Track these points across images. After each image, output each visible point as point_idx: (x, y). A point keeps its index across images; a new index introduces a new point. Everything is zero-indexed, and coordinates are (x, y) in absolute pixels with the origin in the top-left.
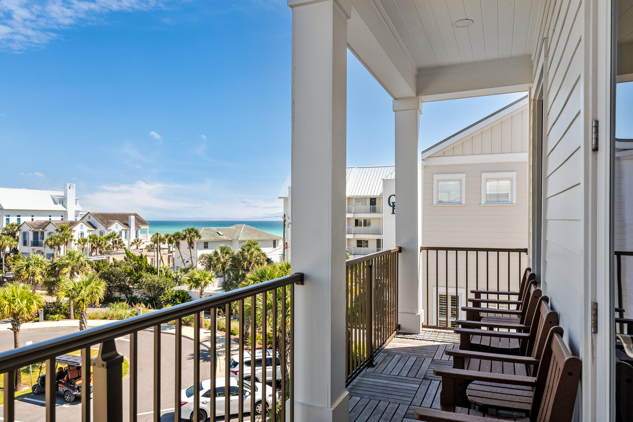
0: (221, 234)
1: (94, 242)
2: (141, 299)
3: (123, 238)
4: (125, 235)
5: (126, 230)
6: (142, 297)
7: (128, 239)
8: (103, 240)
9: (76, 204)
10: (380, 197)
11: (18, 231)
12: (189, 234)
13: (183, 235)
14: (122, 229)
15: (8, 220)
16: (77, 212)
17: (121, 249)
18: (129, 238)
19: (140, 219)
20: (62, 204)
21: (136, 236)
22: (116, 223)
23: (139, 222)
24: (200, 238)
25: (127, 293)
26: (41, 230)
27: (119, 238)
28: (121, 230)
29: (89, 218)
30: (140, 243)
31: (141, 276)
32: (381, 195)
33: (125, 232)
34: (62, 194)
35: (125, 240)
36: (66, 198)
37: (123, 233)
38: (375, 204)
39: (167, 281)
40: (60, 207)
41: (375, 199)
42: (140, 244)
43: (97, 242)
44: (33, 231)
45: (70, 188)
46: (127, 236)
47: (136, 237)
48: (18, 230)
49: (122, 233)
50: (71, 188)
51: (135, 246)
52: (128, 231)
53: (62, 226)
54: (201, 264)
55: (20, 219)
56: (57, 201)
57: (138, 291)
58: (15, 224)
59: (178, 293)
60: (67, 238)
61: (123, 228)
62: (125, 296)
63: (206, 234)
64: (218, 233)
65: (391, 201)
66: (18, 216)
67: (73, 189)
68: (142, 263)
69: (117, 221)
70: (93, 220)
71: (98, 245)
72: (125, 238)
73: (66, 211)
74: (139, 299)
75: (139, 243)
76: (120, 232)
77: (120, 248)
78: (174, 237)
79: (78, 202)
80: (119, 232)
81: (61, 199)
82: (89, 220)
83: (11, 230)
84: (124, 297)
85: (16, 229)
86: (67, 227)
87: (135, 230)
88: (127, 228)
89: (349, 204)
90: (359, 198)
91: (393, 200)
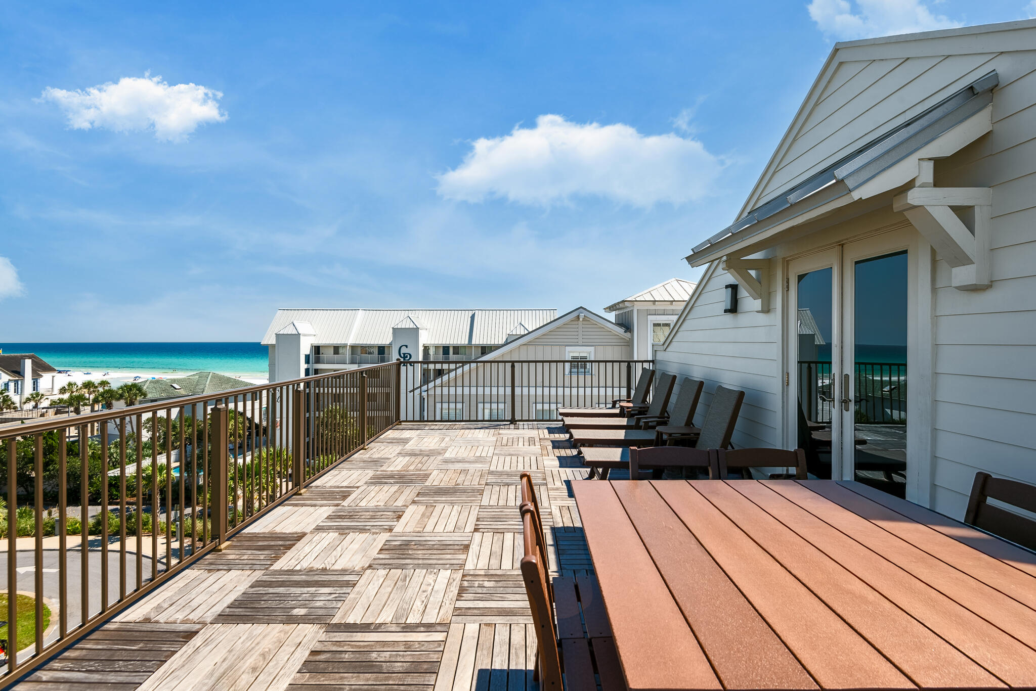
0: (177, 387)
2: (51, 492)
3: (11, 393)
4: (14, 388)
5: (16, 382)
6: (54, 489)
7: (19, 393)
10: (390, 346)
12: (128, 393)
13: (118, 394)
14: (9, 380)
17: (8, 410)
18: (21, 392)
19: (41, 362)
21: (34, 388)
23: (39, 367)
24: (145, 397)
25: (27, 486)
27: (4, 395)
28: (7, 381)
30: (41, 398)
31: (53, 461)
32: (391, 344)
33: (15, 384)
35: (15, 395)
37: (12, 385)
38: (384, 354)
39: (95, 465)
41: (384, 347)
42: (42, 400)
46: (18, 388)
47: (34, 390)
49: (8, 385)
51: (33, 403)
52: (19, 382)
54: (146, 430)
57: (47, 483)
59: (114, 480)
61: (11, 378)
62: (24, 490)
63: (154, 389)
64: (171, 385)
65: (401, 353)
68: (53, 442)
72: (15, 392)
74: (50, 492)
75: (39, 398)
76: (5, 384)
78: (103, 397)
80: (3, 385)
84: (22, 491)
87: (33, 379)
88: (17, 378)
89: (352, 354)
90: (365, 347)
91: (404, 350)
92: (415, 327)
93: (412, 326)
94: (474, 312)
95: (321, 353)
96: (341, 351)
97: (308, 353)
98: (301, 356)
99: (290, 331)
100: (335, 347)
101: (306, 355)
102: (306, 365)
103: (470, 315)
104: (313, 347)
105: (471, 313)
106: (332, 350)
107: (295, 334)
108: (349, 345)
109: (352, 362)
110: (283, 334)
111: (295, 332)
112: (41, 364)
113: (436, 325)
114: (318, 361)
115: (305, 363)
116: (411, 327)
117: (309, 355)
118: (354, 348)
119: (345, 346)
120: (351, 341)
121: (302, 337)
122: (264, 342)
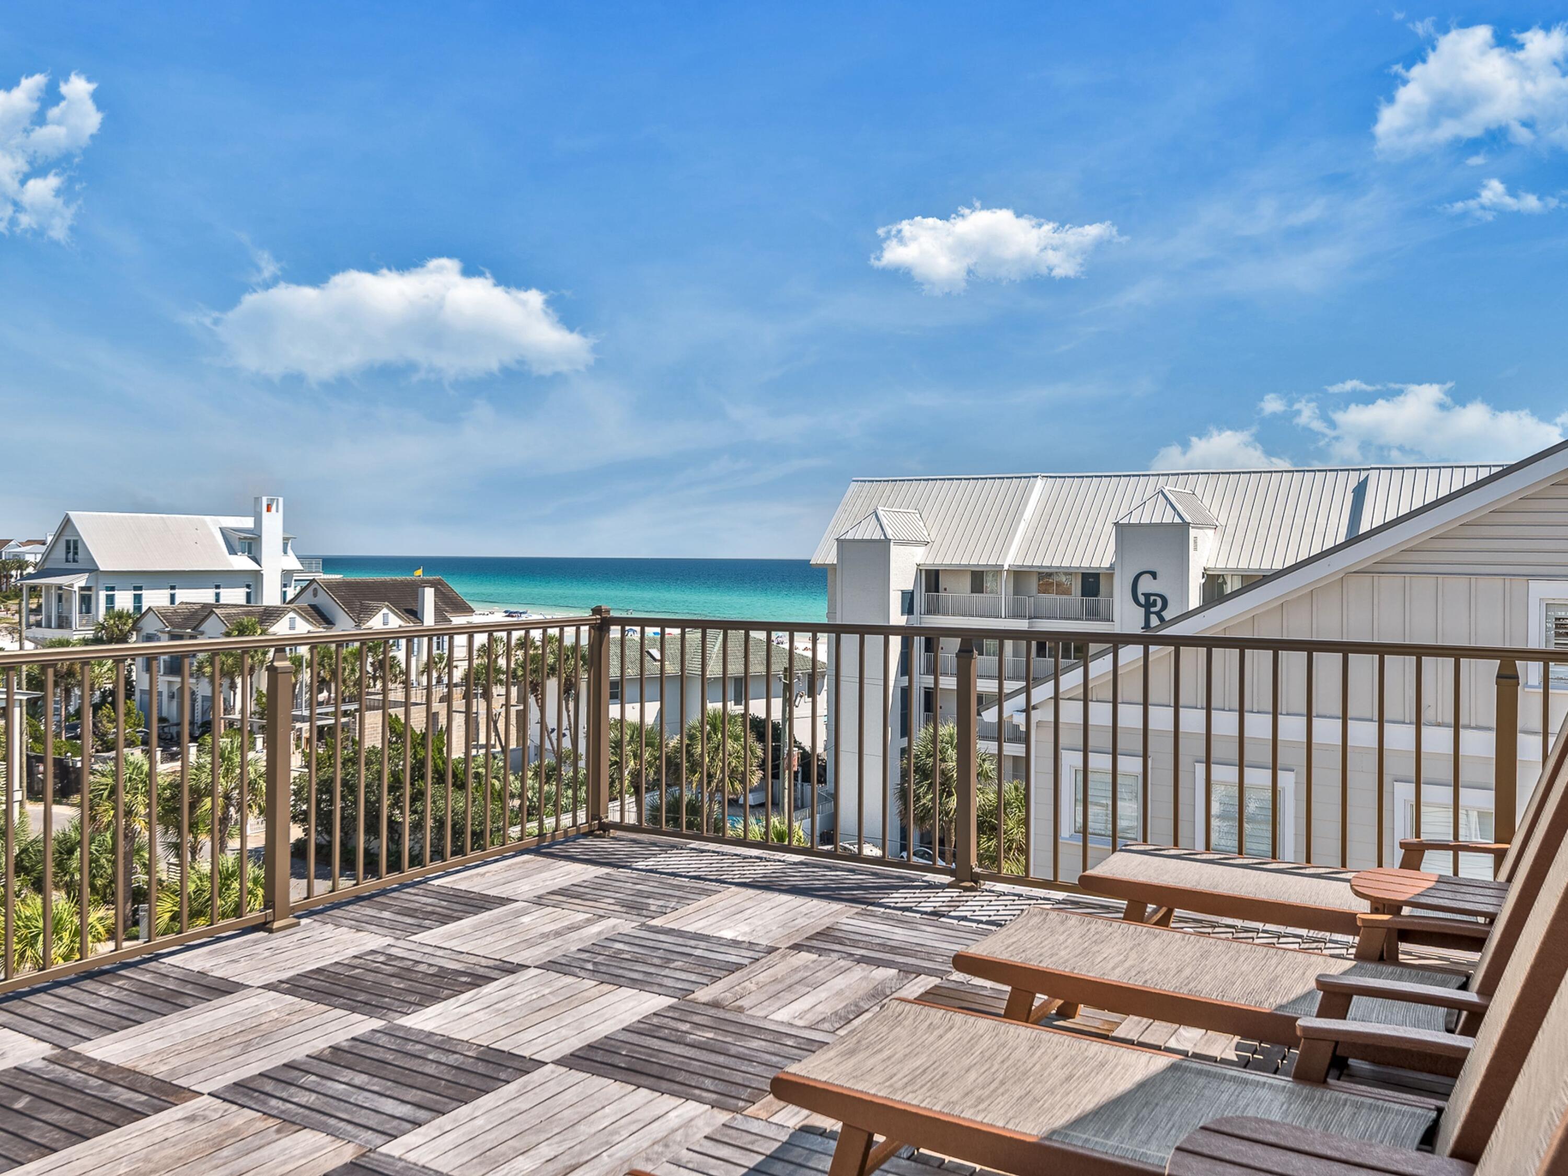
1: (324, 667)
3: (401, 653)
8: (349, 659)
9: (285, 552)
10: (1110, 573)
11: (135, 633)
14: (400, 626)
15: (110, 599)
16: (287, 575)
17: (394, 685)
19: (451, 596)
20: (249, 552)
22: (385, 611)
23: (447, 604)
26: (189, 630)
29: (315, 595)
32: (1112, 567)
34: (248, 523)
36: (260, 537)
38: (1096, 594)
40: (242, 562)
41: (1096, 576)
43: (330, 665)
44: (169, 632)
45: (269, 510)
48: (134, 630)
50: (274, 508)
53: (241, 624)
55: (140, 595)
56: (237, 545)
58: (125, 612)
60: (252, 657)
61: (404, 624)
66: (136, 588)
67: (277, 511)
69: (387, 603)
70: (324, 600)
71: (334, 673)
73: (259, 571)
75: (444, 665)
77: (391, 680)
79: (289, 545)
81: (245, 538)
82: (314, 601)
83: (116, 630)
85: (127, 628)
86: (253, 625)
88: (412, 624)
89: (1017, 592)
90: (1050, 575)
91: (1147, 585)
92: (1177, 520)
93: (1169, 517)
94: (1364, 474)
95: (941, 588)
96: (988, 583)
97: (909, 587)
98: (892, 594)
99: (869, 531)
100: (974, 573)
101: (904, 593)
102: (906, 617)
103: (1353, 484)
104: (923, 573)
105: (1354, 479)
106: (967, 582)
107: (879, 541)
108: (1006, 567)
109: (1016, 616)
110: (854, 541)
111: (878, 535)
112: (450, 598)
113: (1246, 512)
114: (933, 609)
115: (903, 614)
116: (1167, 520)
117: (912, 593)
118: (1019, 575)
119: (997, 571)
120: (1011, 559)
121: (894, 550)
122: (818, 558)
